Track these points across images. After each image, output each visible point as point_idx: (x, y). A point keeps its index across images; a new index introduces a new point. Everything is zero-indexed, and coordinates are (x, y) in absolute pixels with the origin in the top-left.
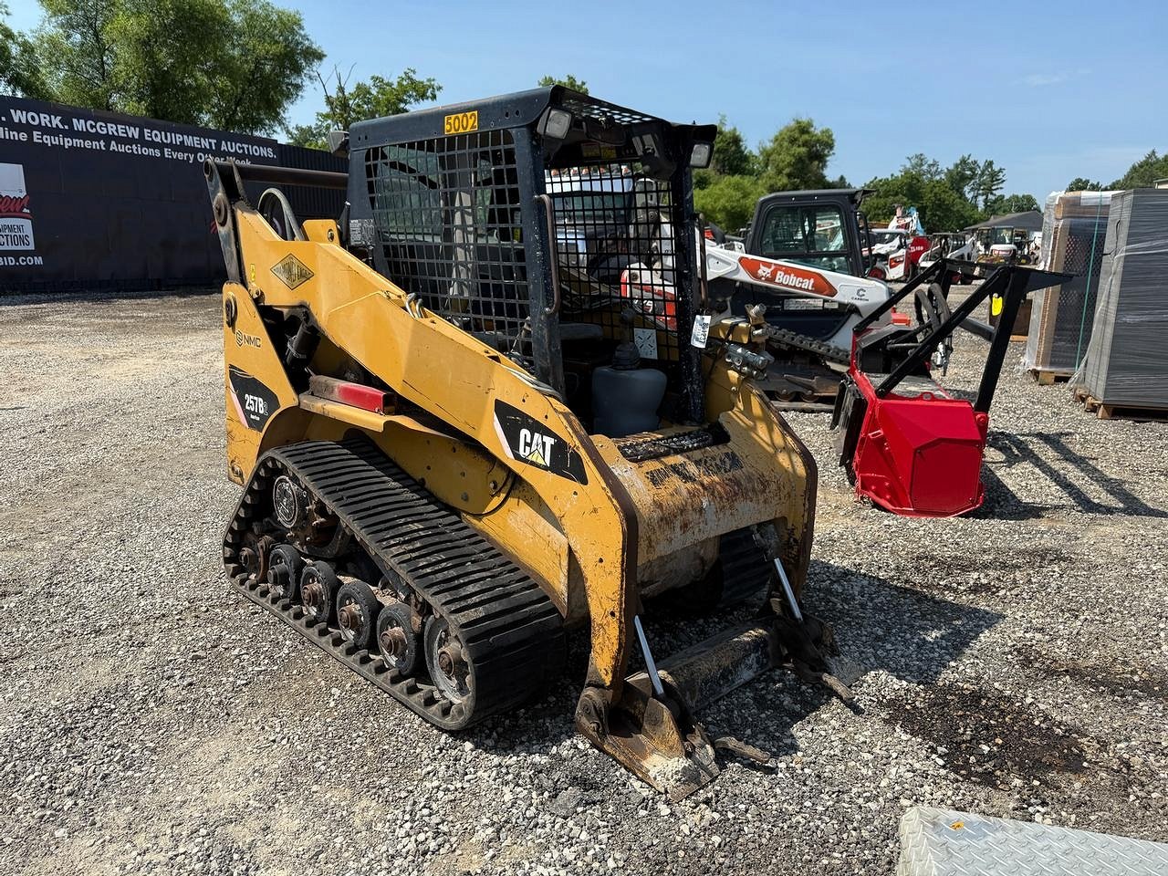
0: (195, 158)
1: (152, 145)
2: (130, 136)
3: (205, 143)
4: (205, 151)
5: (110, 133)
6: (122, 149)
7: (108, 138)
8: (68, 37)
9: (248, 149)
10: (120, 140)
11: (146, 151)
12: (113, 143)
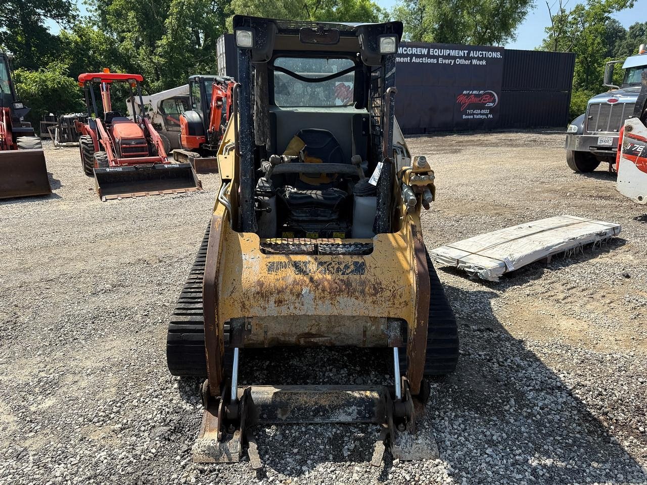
0: (455, 62)
1: (434, 57)
2: (423, 53)
3: (461, 53)
4: (460, 58)
5: (413, 53)
6: (418, 60)
7: (412, 56)
8: (408, 6)
9: (485, 54)
10: (417, 56)
11: (430, 61)
12: (414, 58)
